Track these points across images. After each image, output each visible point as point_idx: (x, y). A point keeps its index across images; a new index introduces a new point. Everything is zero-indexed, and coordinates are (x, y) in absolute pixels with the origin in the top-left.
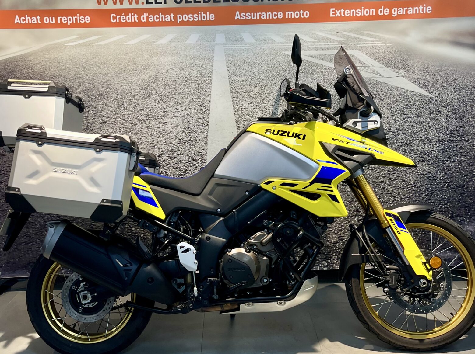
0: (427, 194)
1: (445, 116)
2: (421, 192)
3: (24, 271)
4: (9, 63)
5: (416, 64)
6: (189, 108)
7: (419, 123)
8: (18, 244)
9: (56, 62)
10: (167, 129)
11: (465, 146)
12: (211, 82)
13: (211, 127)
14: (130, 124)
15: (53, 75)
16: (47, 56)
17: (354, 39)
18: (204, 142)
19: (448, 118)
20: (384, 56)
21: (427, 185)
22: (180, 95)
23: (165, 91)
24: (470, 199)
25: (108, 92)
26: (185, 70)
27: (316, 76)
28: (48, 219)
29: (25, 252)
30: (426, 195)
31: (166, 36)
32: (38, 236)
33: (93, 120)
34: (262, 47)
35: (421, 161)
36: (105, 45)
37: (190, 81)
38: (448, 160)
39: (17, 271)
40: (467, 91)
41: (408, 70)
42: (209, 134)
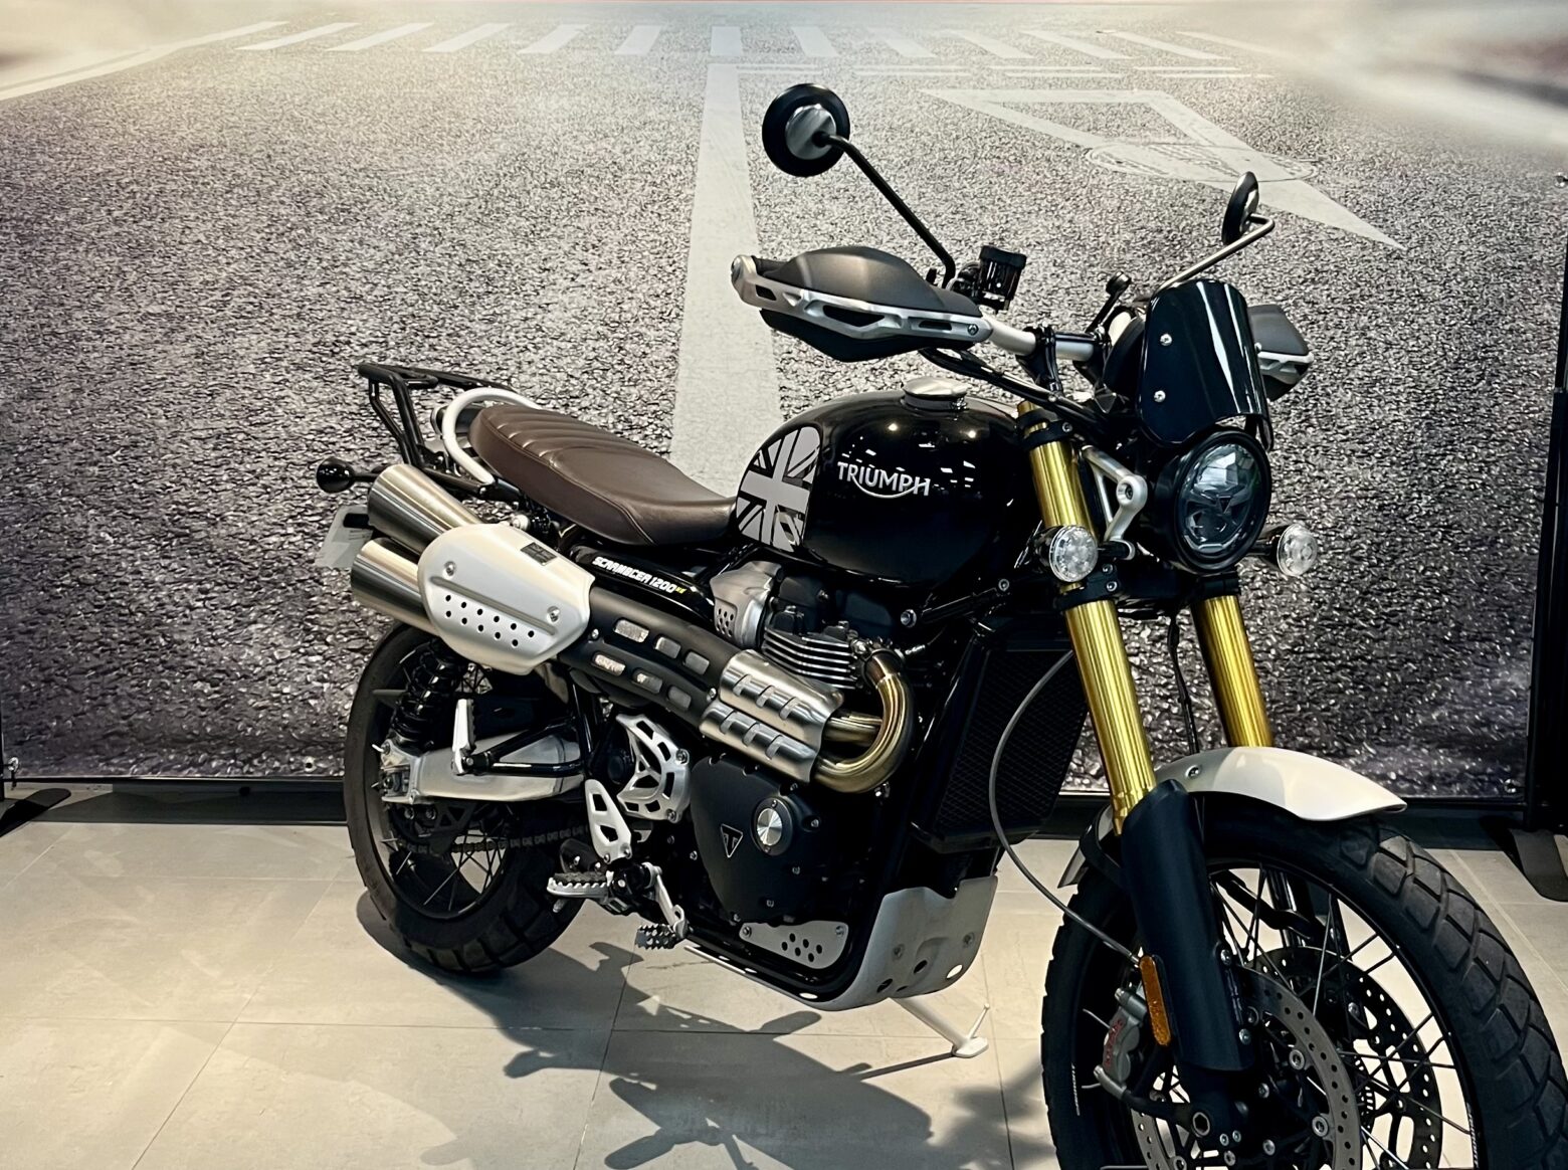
0: (1375, 561)
1: (1439, 312)
2: (1356, 554)
3: (89, 758)
4: (66, 100)
5: (1349, 140)
6: (623, 262)
7: (1353, 332)
8: (75, 673)
9: (209, 101)
10: (549, 324)
11: (1501, 411)
12: (692, 181)
13: (688, 325)
14: (435, 307)
15: (199, 142)
16: (185, 84)
17: (1154, 57)
18: (667, 372)
19: (1447, 318)
20: (1246, 114)
21: (1378, 532)
22: (594, 218)
23: (546, 204)
24: (1515, 584)
25: (367, 202)
26: (613, 140)
27: (1028, 169)
28: (170, 596)
29: (95, 699)
30: (1372, 566)
31: (554, 28)
32: (136, 650)
33: (321, 290)
34: (858, 73)
35: (1359, 454)
36: (363, 52)
37: (628, 176)
38: (1445, 455)
39: (69, 757)
40: (1509, 234)
41: (1321, 160)
42: (682, 346)
